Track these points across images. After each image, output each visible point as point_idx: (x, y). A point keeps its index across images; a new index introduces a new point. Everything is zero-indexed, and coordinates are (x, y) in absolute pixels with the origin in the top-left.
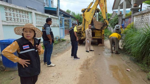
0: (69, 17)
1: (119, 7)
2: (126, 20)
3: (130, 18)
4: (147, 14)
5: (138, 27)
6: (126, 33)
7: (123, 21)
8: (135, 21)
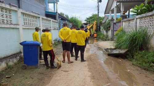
0: (65, 20)
1: (110, 12)
2: (117, 24)
3: (120, 23)
4: (133, 21)
5: (126, 30)
6: (117, 35)
7: (114, 24)
8: (124, 25)
